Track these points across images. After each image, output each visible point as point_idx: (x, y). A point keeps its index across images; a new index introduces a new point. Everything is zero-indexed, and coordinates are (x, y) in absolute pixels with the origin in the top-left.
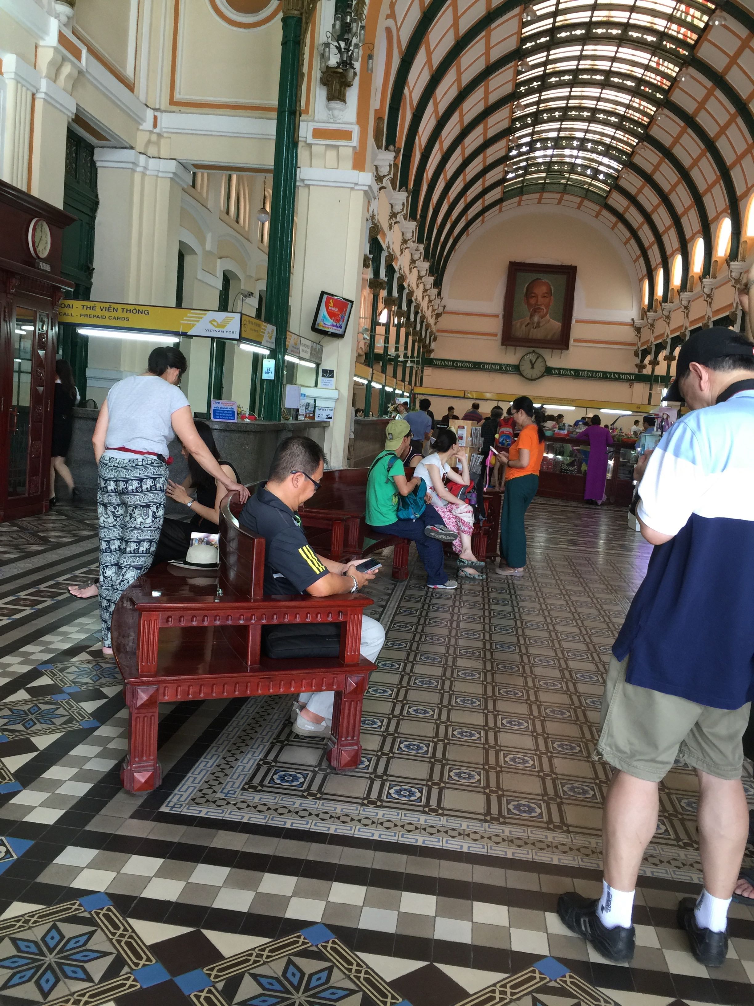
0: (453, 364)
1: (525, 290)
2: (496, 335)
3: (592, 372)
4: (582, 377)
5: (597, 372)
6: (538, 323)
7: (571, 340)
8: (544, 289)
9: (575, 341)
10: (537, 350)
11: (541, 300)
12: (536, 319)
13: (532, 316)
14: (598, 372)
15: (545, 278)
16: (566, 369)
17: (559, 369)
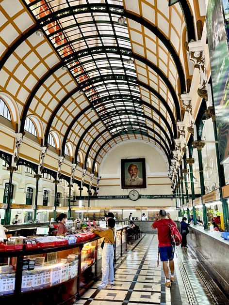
0: (105, 197)
1: (128, 169)
2: (120, 185)
3: (156, 195)
4: (153, 198)
6: (134, 179)
7: (147, 184)
8: (135, 167)
10: (135, 189)
11: (134, 171)
12: (133, 178)
13: (131, 177)
14: (159, 195)
15: (135, 164)
16: (146, 195)
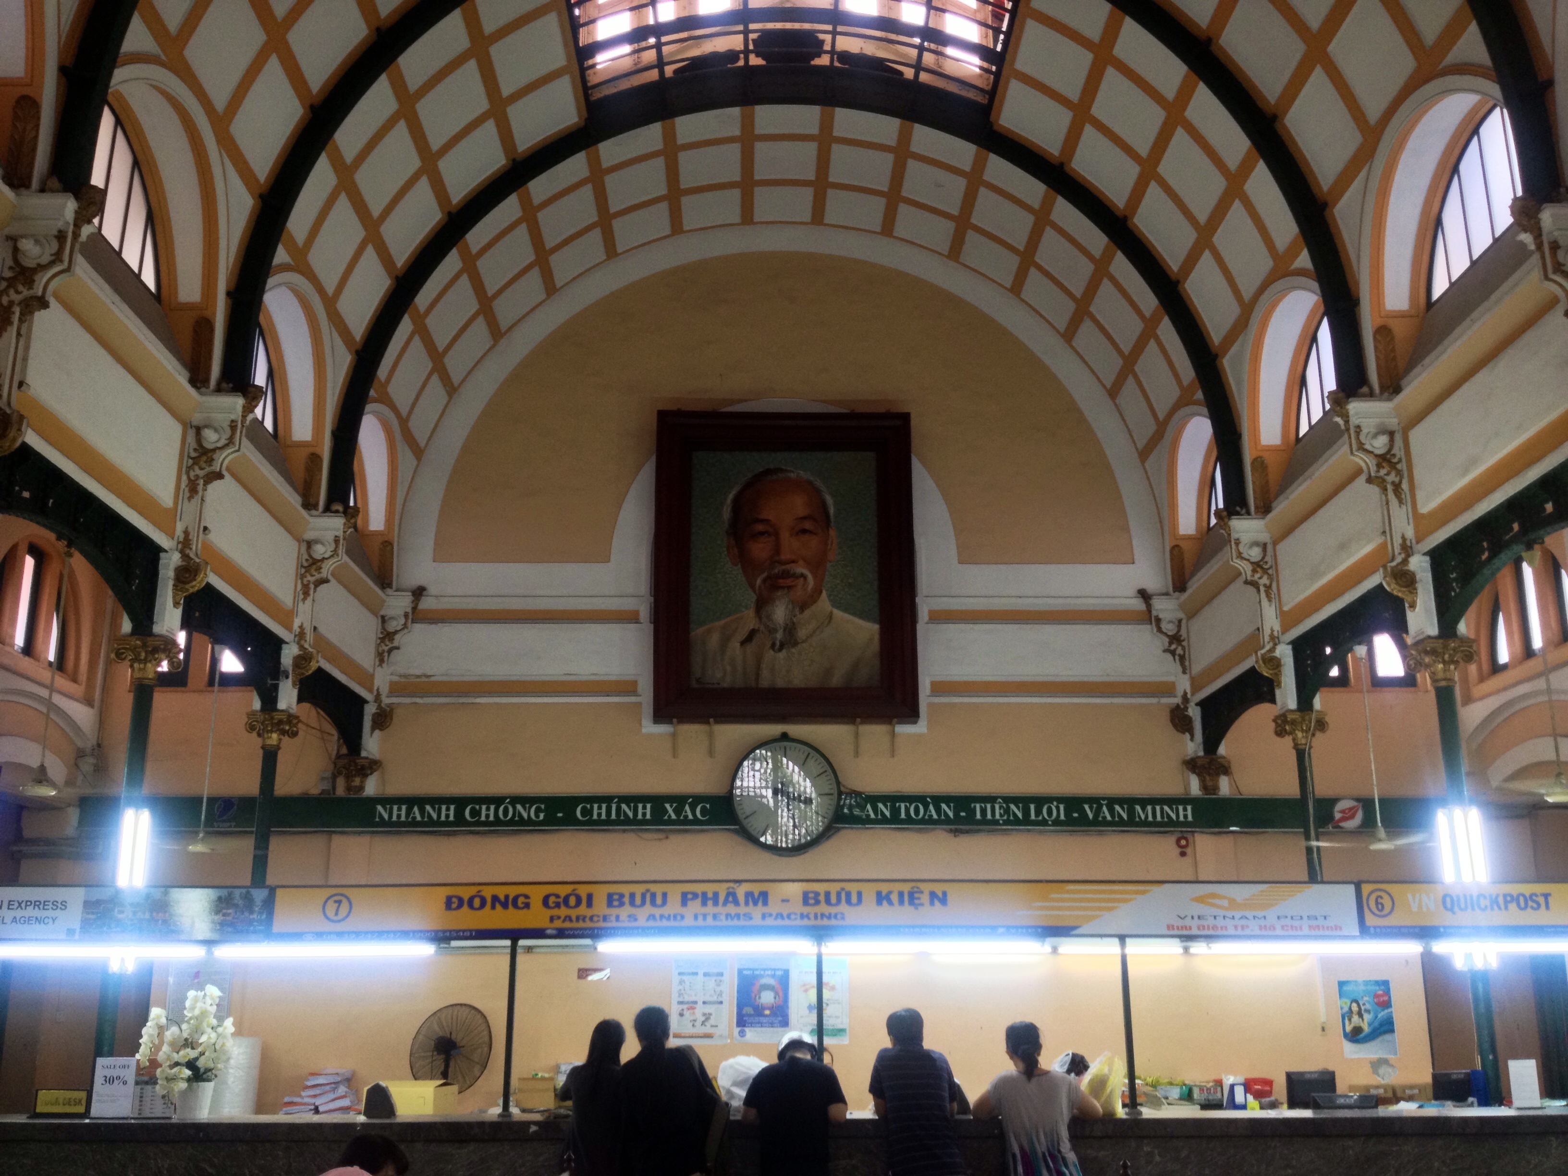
0: (459, 814)
1: (726, 513)
2: (628, 688)
3: (1023, 801)
4: (988, 825)
5: (1040, 801)
6: (790, 629)
7: (926, 683)
8: (798, 505)
9: (940, 688)
10: (796, 730)
11: (790, 545)
12: (780, 612)
13: (762, 604)
14: (1048, 800)
15: (797, 466)
16: (921, 799)
17: (892, 799)
